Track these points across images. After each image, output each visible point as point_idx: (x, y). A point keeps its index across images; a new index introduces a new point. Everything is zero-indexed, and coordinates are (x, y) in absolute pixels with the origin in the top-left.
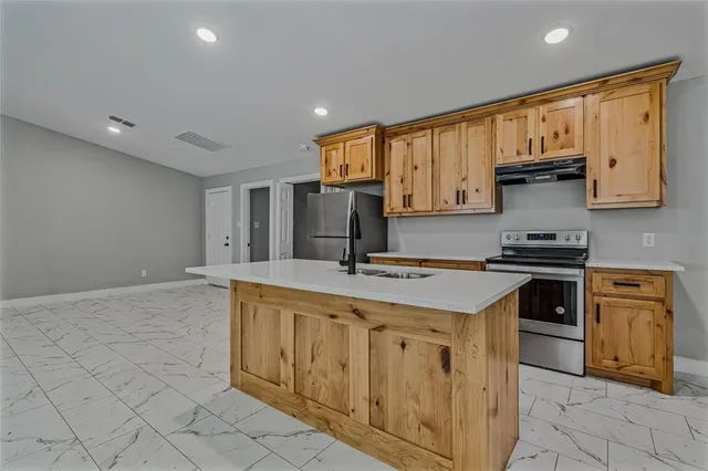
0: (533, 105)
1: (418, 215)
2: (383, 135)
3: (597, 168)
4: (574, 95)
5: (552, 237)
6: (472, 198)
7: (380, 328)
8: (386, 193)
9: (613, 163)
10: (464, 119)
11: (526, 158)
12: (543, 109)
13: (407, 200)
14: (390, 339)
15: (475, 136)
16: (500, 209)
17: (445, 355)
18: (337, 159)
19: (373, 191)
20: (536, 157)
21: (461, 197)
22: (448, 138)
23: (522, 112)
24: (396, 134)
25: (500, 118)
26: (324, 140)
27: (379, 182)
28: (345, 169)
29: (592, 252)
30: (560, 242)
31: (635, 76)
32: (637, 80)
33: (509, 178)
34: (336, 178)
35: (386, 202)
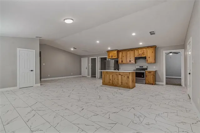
0: (139, 49)
1: (123, 64)
2: (118, 51)
3: (147, 58)
4: (145, 48)
5: (143, 67)
6: (132, 61)
7: (122, 75)
8: (119, 60)
9: (149, 58)
10: (131, 50)
11: (139, 56)
12: (141, 50)
13: (122, 61)
14: (123, 76)
15: (132, 52)
16: (136, 63)
17: (128, 77)
18: (111, 55)
19: (117, 60)
20: (140, 56)
21: (130, 61)
22: (128, 52)
23: (138, 50)
24: (120, 51)
25: (135, 50)
26: (108, 51)
27: (118, 58)
28: (112, 56)
29: (148, 69)
30: (144, 68)
31: (151, 47)
32: (151, 48)
33: (137, 59)
34: (110, 58)
35: (119, 62)
